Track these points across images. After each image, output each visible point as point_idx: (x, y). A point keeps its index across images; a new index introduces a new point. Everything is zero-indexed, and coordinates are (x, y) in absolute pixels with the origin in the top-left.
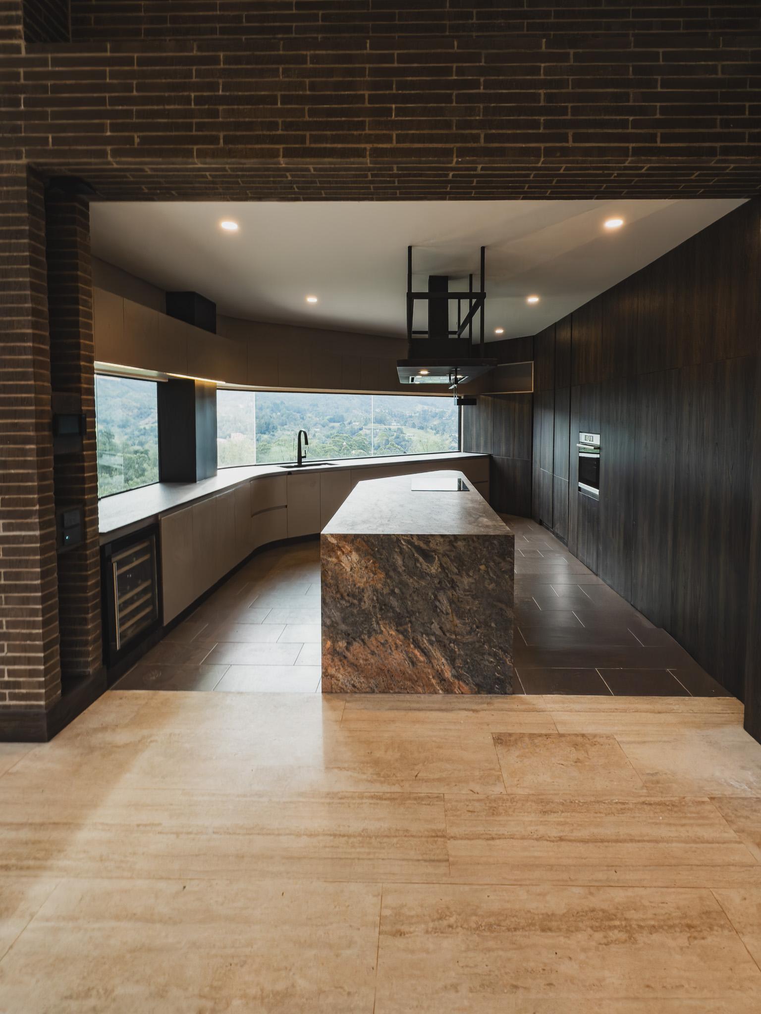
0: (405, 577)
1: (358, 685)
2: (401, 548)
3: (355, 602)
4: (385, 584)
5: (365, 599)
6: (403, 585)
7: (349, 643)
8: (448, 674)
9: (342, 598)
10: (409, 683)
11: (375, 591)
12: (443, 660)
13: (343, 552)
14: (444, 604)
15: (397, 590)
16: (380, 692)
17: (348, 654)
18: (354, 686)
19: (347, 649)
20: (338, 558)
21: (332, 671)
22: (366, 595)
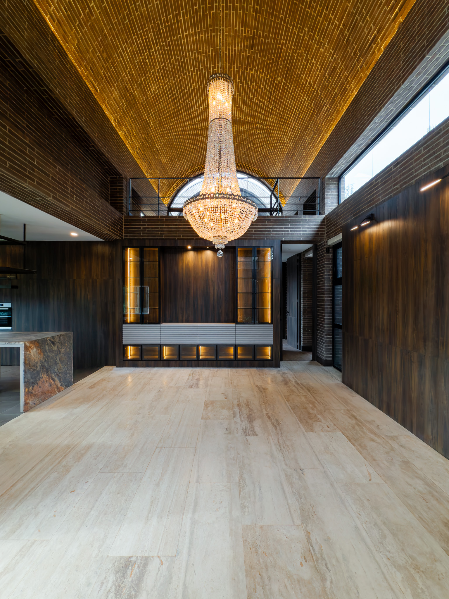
0: (49, 354)
1: (36, 403)
2: (47, 343)
3: (35, 368)
4: (44, 358)
5: (38, 366)
6: (48, 356)
7: (33, 387)
8: (59, 386)
9: (31, 368)
10: (50, 394)
11: (41, 361)
12: (58, 381)
13: (31, 349)
14: (58, 361)
15: (47, 359)
16: (42, 402)
17: (33, 392)
18: (35, 404)
19: (33, 389)
20: (30, 352)
21: (28, 401)
22: (38, 364)
